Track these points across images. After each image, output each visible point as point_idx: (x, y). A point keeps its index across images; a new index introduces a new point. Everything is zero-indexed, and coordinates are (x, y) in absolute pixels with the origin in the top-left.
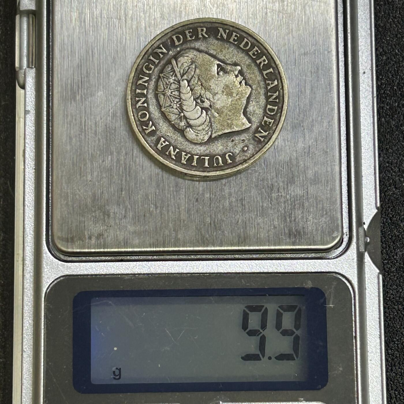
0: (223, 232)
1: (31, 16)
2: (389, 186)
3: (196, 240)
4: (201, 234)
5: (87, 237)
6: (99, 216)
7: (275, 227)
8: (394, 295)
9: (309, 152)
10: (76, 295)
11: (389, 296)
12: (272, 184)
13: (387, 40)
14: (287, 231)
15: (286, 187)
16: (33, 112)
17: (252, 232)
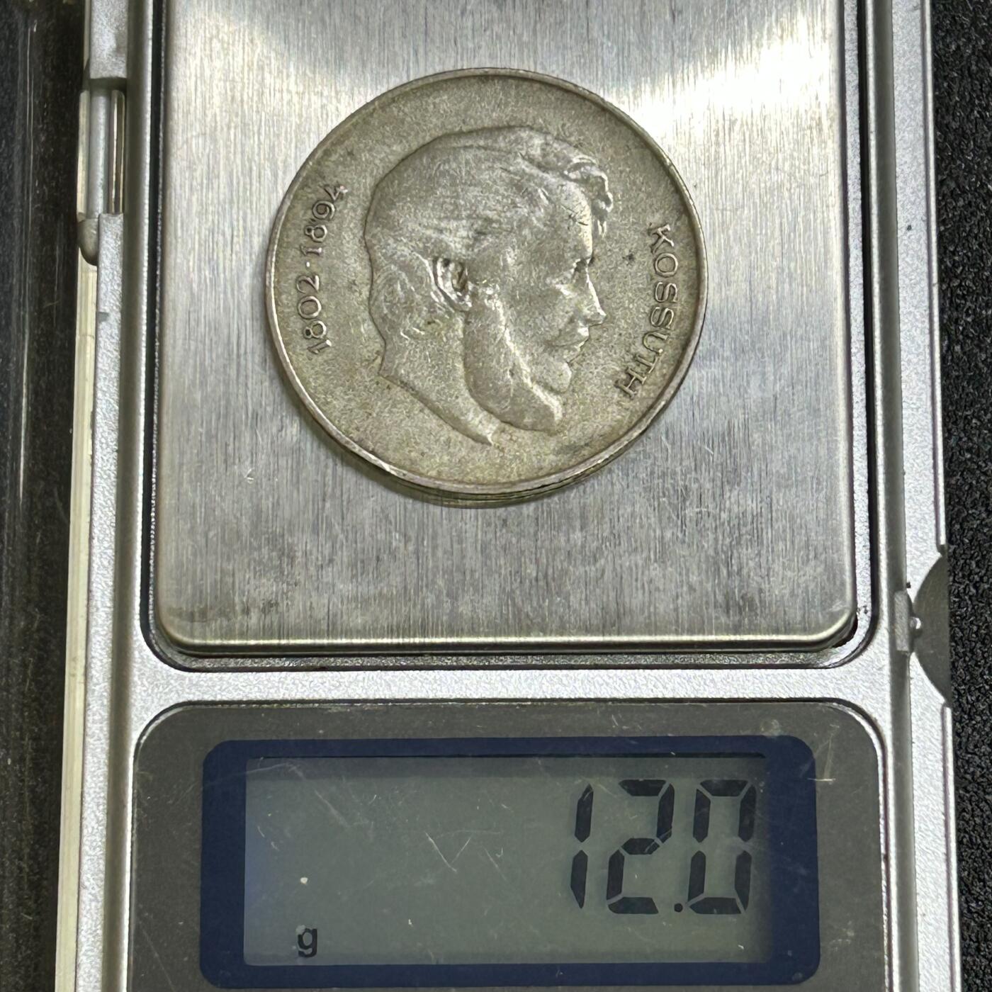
0: (567, 598)
1: (115, 93)
2: (972, 508)
3: (501, 616)
4: (514, 605)
5: (238, 608)
6: (270, 559)
7: (692, 589)
8: (983, 769)
9: (775, 411)
10: (210, 749)
11: (972, 769)
12: (686, 488)
13: (966, 161)
14: (720, 598)
15: (718, 492)
16: (115, 317)
17: (636, 599)
